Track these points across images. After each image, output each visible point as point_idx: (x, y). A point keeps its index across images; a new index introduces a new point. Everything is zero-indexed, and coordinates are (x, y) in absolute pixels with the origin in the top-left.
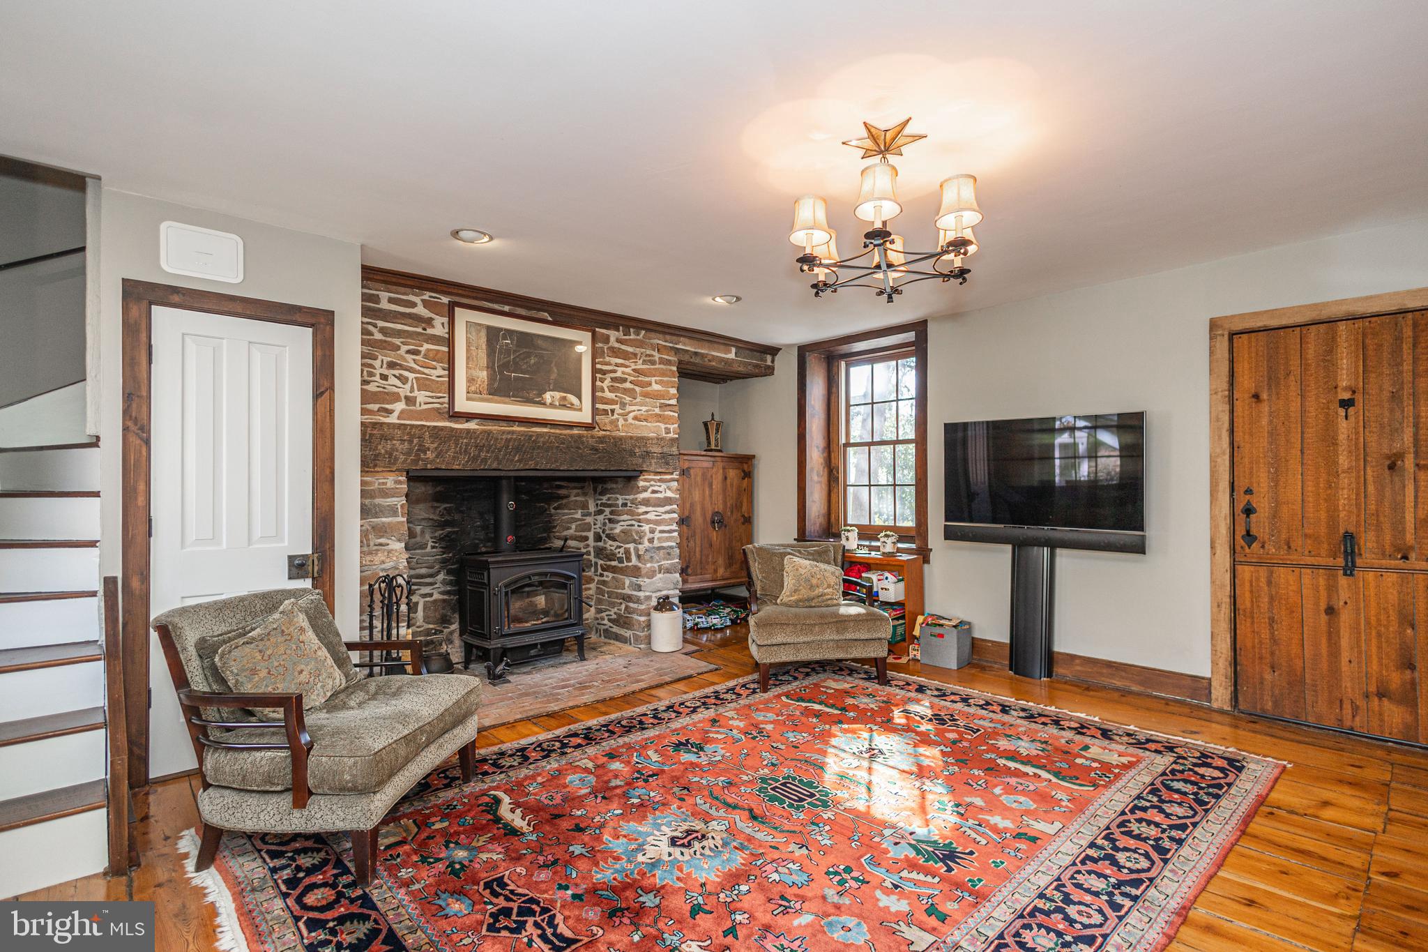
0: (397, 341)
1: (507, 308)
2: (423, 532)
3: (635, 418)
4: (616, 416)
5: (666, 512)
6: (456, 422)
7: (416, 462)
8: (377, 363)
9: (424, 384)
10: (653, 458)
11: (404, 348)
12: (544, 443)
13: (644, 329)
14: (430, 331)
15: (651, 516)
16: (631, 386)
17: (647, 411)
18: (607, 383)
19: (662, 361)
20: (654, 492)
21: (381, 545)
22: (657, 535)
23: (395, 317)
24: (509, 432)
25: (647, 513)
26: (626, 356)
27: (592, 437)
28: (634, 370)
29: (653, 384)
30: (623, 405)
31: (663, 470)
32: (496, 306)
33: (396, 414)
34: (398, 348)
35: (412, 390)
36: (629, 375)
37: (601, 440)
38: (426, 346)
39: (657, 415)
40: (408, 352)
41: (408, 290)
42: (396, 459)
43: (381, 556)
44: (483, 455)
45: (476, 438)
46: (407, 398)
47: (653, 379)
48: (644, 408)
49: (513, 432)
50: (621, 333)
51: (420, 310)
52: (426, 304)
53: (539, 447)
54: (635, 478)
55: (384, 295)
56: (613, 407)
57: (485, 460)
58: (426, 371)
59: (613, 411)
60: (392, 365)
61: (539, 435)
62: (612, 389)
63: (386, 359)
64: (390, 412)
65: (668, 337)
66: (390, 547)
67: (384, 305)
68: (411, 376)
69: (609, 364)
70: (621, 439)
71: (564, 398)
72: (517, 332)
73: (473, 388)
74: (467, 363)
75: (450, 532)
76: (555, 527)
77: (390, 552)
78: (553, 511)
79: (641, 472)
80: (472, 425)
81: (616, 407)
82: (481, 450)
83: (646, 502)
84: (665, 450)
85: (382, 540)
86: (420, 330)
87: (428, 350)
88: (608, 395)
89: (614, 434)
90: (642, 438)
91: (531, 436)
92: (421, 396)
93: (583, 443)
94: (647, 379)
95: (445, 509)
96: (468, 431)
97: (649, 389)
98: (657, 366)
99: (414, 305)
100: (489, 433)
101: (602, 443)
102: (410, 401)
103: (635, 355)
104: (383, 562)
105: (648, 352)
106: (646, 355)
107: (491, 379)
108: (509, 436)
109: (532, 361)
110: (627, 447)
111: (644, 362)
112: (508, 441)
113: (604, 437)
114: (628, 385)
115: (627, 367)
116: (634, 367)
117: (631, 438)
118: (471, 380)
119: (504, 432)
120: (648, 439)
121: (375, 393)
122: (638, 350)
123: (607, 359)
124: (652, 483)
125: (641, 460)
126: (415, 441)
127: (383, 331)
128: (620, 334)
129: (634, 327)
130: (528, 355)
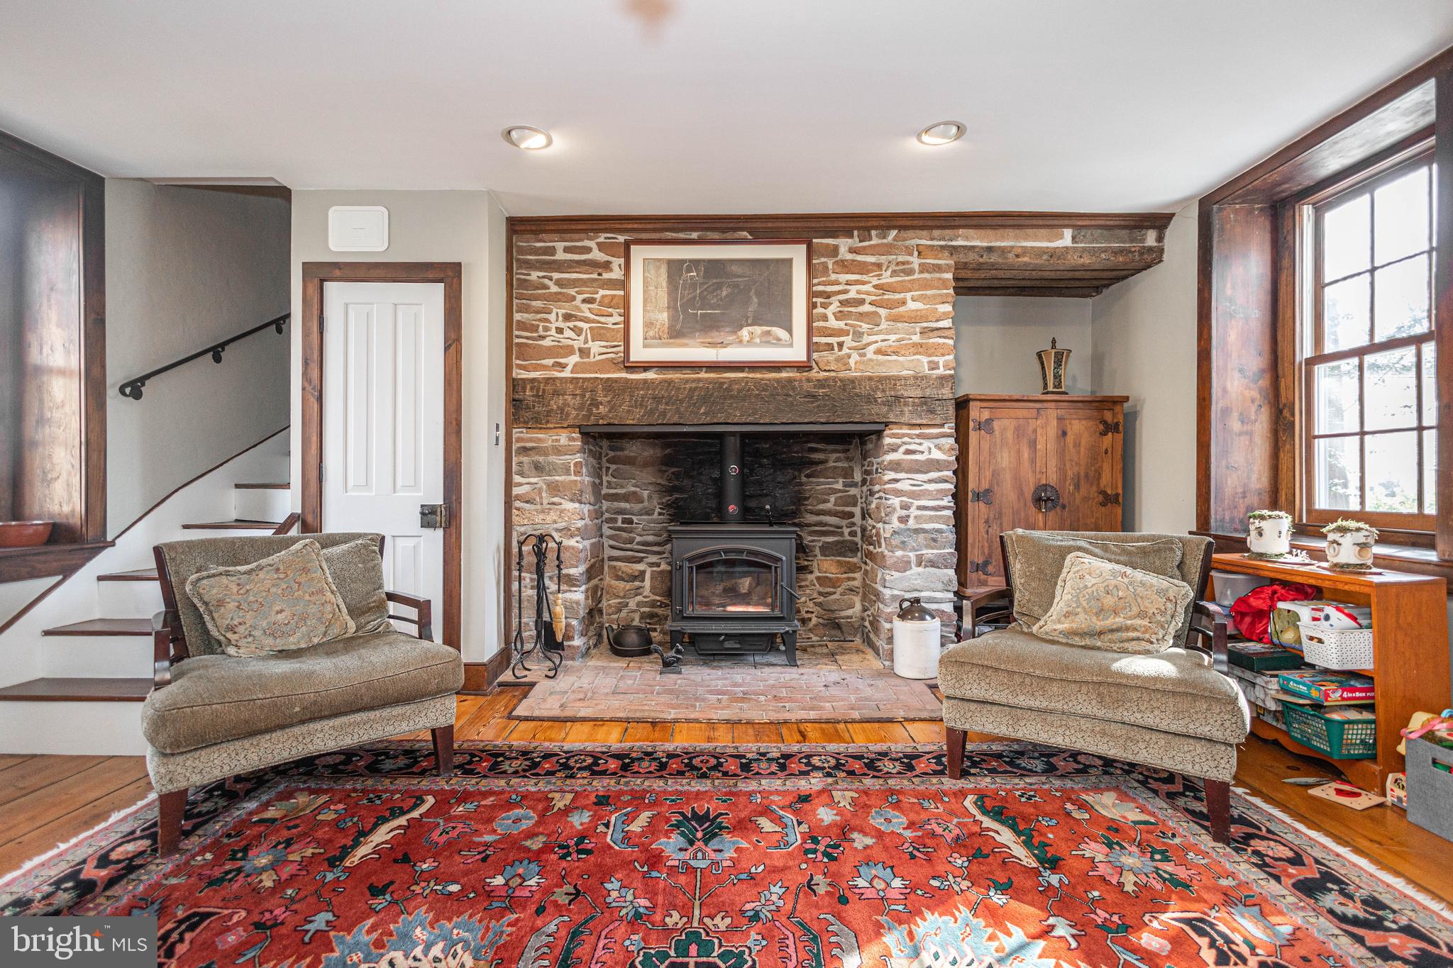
0: (572, 292)
1: (695, 235)
2: (650, 497)
3: (878, 352)
4: (845, 351)
5: (930, 481)
6: (632, 373)
7: (587, 417)
8: (552, 317)
9: (598, 334)
10: (906, 404)
11: (580, 297)
12: (739, 391)
13: (894, 227)
14: (606, 276)
15: (904, 486)
16: (873, 309)
17: (898, 341)
18: (834, 307)
19: (924, 268)
20: (908, 452)
21: (553, 504)
22: (914, 512)
23: (570, 267)
24: (694, 380)
25: (897, 481)
26: (863, 268)
27: (809, 380)
28: (875, 287)
29: (909, 302)
30: (858, 335)
31: (924, 422)
32: (682, 235)
33: (569, 368)
34: (574, 298)
35: (586, 342)
36: (868, 293)
37: (821, 383)
38: (602, 292)
39: (915, 345)
40: (584, 301)
41: (583, 235)
42: (568, 415)
43: (553, 516)
44: (662, 407)
45: (654, 390)
46: (580, 350)
47: (909, 295)
48: (893, 337)
49: (699, 380)
50: (857, 239)
51: (597, 255)
52: (601, 246)
53: (732, 397)
54: (879, 434)
55: (560, 246)
56: (842, 339)
57: (664, 414)
58: (602, 319)
59: (841, 345)
60: (567, 317)
61: (733, 381)
62: (839, 316)
63: (561, 312)
64: (563, 366)
65: (936, 233)
66: (563, 507)
67: (561, 256)
68: (585, 326)
69: (837, 283)
70: (852, 381)
71: (768, 333)
72: (704, 260)
73: (651, 333)
74: (645, 306)
75: (677, 499)
76: (807, 499)
77: (562, 511)
78: (804, 479)
79: (887, 424)
80: (650, 375)
81: (847, 340)
82: (659, 403)
83: (896, 466)
84: (928, 392)
85: (556, 500)
86: (595, 276)
87: (603, 297)
88: (833, 323)
89: (841, 375)
90: (888, 378)
91: (723, 383)
92: (595, 347)
93: (794, 389)
94: (902, 296)
95: (673, 473)
96: (645, 381)
97: (902, 309)
98: (916, 276)
99: (589, 250)
100: (669, 382)
101: (823, 387)
102: (584, 352)
103: (879, 266)
104: (555, 522)
105: (900, 259)
106: (897, 264)
107: (673, 319)
108: (694, 385)
109: (724, 293)
110: (864, 390)
111: (894, 273)
112: (692, 390)
113: (826, 379)
114: (866, 308)
115: (864, 283)
116: (875, 281)
117: (870, 379)
118: (648, 325)
119: (687, 381)
120: (899, 378)
121: (549, 348)
122: (883, 259)
123: (833, 277)
124: (906, 439)
125: (885, 409)
126: (588, 395)
127: (559, 283)
128: (854, 242)
129: (876, 228)
130: (719, 286)
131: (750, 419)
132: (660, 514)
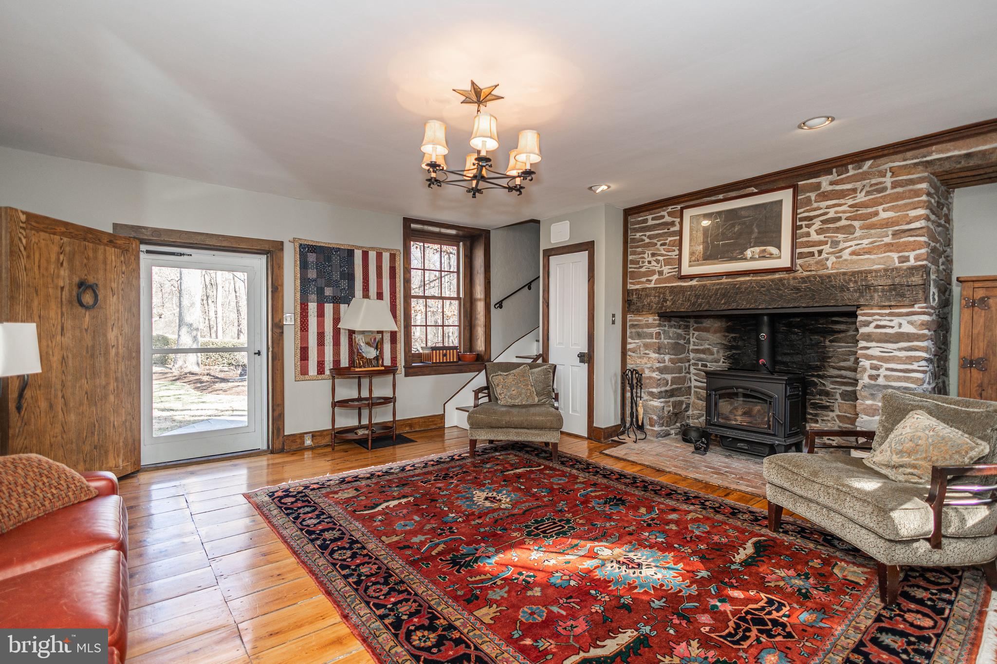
0: (655, 241)
1: (721, 197)
2: (718, 352)
3: (853, 253)
4: (824, 255)
5: (900, 349)
6: (685, 282)
7: (661, 308)
8: (646, 256)
9: (667, 262)
10: (876, 291)
11: (659, 243)
12: (746, 289)
13: (869, 159)
14: (672, 229)
15: (875, 352)
16: (849, 222)
17: (872, 243)
18: (817, 224)
19: (895, 185)
20: (877, 327)
21: (646, 354)
22: (883, 372)
23: (654, 228)
24: (718, 284)
25: (868, 348)
26: (842, 194)
27: (794, 278)
28: (849, 206)
29: (881, 212)
30: (835, 243)
31: (893, 303)
32: (713, 198)
33: (653, 282)
34: (656, 244)
35: (661, 267)
36: (844, 212)
37: (804, 280)
38: (670, 239)
39: (887, 245)
40: (661, 245)
41: (660, 210)
42: (652, 307)
43: (645, 360)
44: (700, 301)
45: (695, 291)
46: (658, 272)
47: (880, 208)
48: (866, 241)
49: (721, 283)
50: (835, 174)
51: (667, 219)
52: (670, 214)
53: (741, 292)
54: (854, 315)
55: (650, 217)
56: (821, 248)
57: (700, 305)
58: (670, 254)
59: (820, 252)
60: (653, 255)
61: (742, 283)
62: (819, 232)
63: (650, 252)
64: (650, 281)
65: (909, 154)
66: (650, 356)
67: (651, 223)
68: (661, 258)
69: (819, 208)
70: (829, 276)
71: (764, 251)
72: (724, 211)
73: (693, 258)
74: (690, 243)
75: (734, 353)
76: (830, 358)
77: (649, 358)
79: (858, 307)
80: (694, 282)
81: (826, 248)
82: (698, 298)
83: (868, 337)
84: (897, 281)
85: (647, 352)
86: (666, 231)
87: (670, 241)
88: (814, 237)
89: (820, 272)
90: (860, 272)
91: (736, 284)
92: (666, 269)
93: (783, 285)
94: (874, 209)
95: (732, 337)
96: (691, 286)
97: (874, 219)
98: (889, 191)
99: (663, 217)
100: (704, 286)
101: (805, 282)
102: (661, 273)
103: (854, 190)
104: (646, 364)
105: (874, 181)
106: (871, 186)
107: (706, 249)
108: (718, 287)
109: (736, 229)
110: (838, 282)
111: (868, 193)
112: (717, 290)
113: (808, 277)
114: (843, 223)
115: (840, 205)
116: (851, 202)
117: (844, 274)
118: (692, 254)
119: (714, 284)
120: (870, 272)
121: (644, 272)
122: (858, 185)
123: (815, 205)
124: (877, 317)
125: (857, 295)
126: (662, 296)
127: (650, 237)
128: (834, 177)
129: (851, 163)
130: (733, 226)
131: (752, 306)
132: (723, 362)
